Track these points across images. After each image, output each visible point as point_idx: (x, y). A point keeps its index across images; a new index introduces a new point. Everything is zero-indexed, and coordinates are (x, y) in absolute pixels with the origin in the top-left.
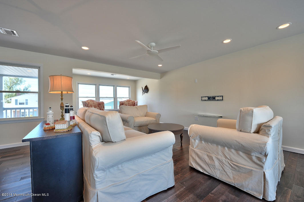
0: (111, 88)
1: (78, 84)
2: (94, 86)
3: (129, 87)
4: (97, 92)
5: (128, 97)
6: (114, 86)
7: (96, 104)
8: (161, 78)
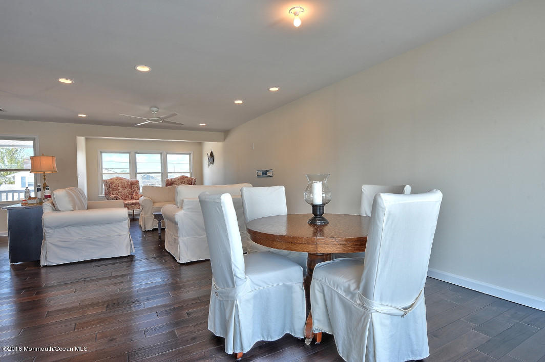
0: (158, 157)
1: (101, 152)
2: (128, 155)
3: (190, 154)
4: (133, 163)
5: (189, 171)
6: (161, 154)
7: (126, 183)
8: (224, 140)
